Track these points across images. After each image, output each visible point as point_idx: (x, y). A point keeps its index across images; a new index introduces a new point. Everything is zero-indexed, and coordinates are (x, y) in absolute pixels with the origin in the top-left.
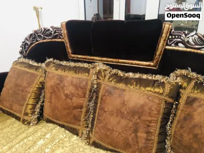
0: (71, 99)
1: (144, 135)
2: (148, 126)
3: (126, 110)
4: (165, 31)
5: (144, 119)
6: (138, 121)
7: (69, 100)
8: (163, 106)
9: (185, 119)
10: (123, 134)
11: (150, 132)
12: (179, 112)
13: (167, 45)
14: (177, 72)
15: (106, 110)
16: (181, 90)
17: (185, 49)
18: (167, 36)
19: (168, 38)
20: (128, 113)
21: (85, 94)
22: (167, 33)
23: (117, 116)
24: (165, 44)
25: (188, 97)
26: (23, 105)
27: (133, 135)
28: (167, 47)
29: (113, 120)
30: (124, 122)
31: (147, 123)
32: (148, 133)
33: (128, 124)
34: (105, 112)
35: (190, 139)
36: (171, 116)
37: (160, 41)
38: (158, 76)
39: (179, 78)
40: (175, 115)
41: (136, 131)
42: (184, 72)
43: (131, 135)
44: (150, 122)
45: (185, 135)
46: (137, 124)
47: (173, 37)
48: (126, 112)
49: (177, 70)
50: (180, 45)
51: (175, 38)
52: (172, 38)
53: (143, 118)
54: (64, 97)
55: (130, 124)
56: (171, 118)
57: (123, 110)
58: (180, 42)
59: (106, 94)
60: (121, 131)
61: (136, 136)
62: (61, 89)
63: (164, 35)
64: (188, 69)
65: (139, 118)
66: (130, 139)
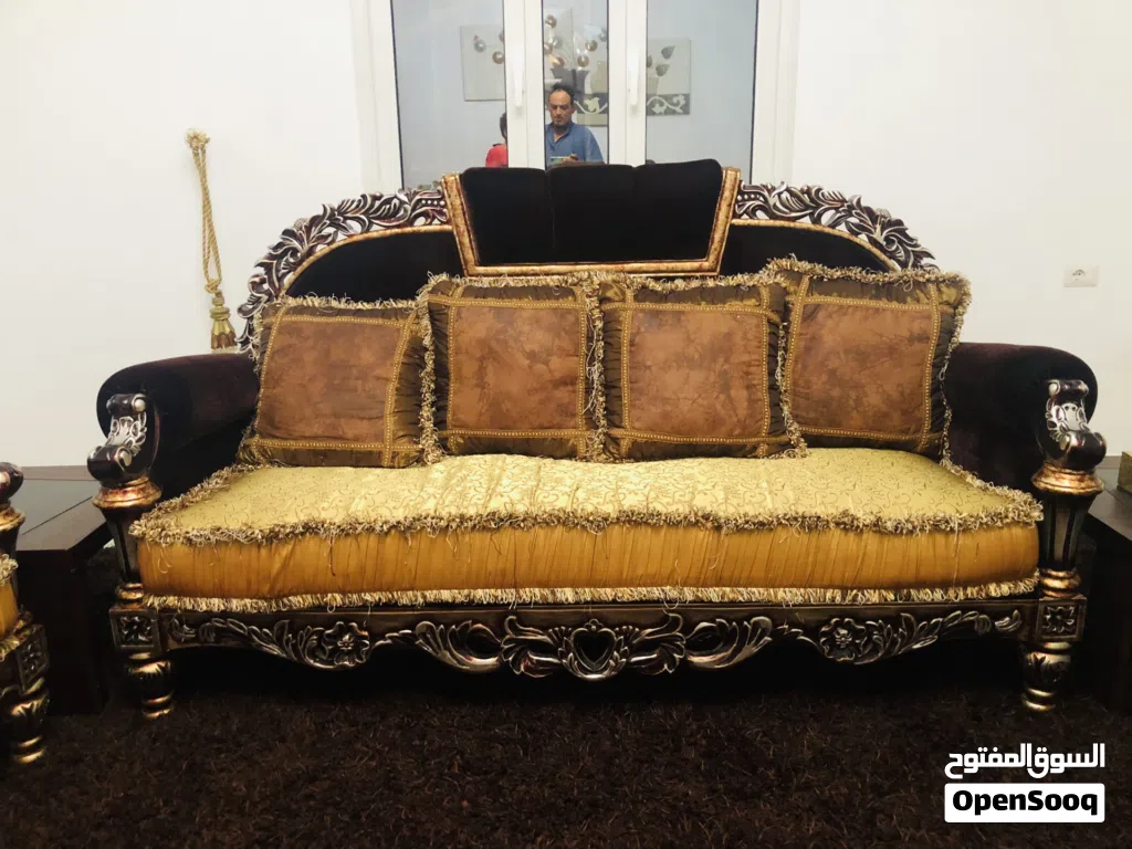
0: (546, 363)
1: (745, 393)
2: (747, 373)
3: (697, 351)
4: (728, 185)
5: (736, 361)
6: (726, 367)
7: (540, 367)
8: (766, 329)
9: (808, 349)
10: (700, 401)
11: (754, 385)
12: (793, 342)
13: (736, 216)
14: (770, 266)
15: (649, 363)
16: (788, 298)
17: (772, 223)
18: (732, 195)
19: (737, 201)
20: (700, 355)
21: (577, 346)
22: (733, 190)
23: (679, 367)
24: (731, 214)
25: (805, 306)
26: (381, 417)
27: (722, 397)
28: (735, 221)
29: (673, 379)
30: (697, 377)
31: (745, 369)
32: (749, 387)
33: (707, 379)
34: (649, 367)
35: (824, 383)
36: (780, 353)
37: (720, 209)
38: (739, 276)
39: (779, 276)
40: (786, 349)
41: (726, 388)
42: (784, 263)
43: (717, 397)
44: (749, 365)
45: (814, 379)
46: (725, 372)
47: (746, 197)
48: (697, 356)
49: (769, 263)
50: (760, 214)
51: (750, 199)
52: (744, 200)
53: (735, 359)
54: (527, 362)
55: (712, 378)
56: (779, 359)
57: (691, 351)
58: (760, 207)
59: (642, 330)
60: (696, 396)
61: (729, 397)
62: (511, 343)
63: (727, 194)
64: (790, 257)
65: (727, 361)
66: (719, 407)
